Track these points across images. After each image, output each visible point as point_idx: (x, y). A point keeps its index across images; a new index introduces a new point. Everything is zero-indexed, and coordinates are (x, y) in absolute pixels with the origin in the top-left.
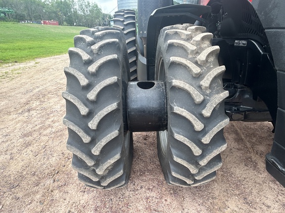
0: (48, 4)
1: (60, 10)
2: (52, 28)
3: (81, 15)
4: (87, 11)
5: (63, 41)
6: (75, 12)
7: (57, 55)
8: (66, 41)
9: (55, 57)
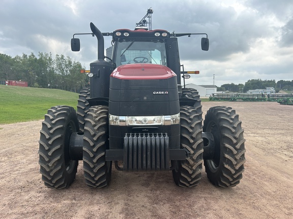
0: (18, 62)
1: (33, 69)
2: (19, 90)
3: (59, 76)
4: (66, 71)
5: (32, 106)
6: (52, 72)
7: (23, 121)
8: (35, 106)
9: (21, 123)
